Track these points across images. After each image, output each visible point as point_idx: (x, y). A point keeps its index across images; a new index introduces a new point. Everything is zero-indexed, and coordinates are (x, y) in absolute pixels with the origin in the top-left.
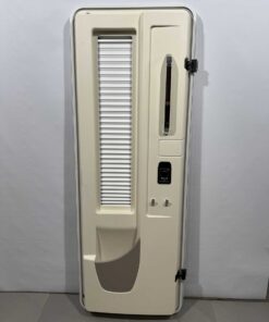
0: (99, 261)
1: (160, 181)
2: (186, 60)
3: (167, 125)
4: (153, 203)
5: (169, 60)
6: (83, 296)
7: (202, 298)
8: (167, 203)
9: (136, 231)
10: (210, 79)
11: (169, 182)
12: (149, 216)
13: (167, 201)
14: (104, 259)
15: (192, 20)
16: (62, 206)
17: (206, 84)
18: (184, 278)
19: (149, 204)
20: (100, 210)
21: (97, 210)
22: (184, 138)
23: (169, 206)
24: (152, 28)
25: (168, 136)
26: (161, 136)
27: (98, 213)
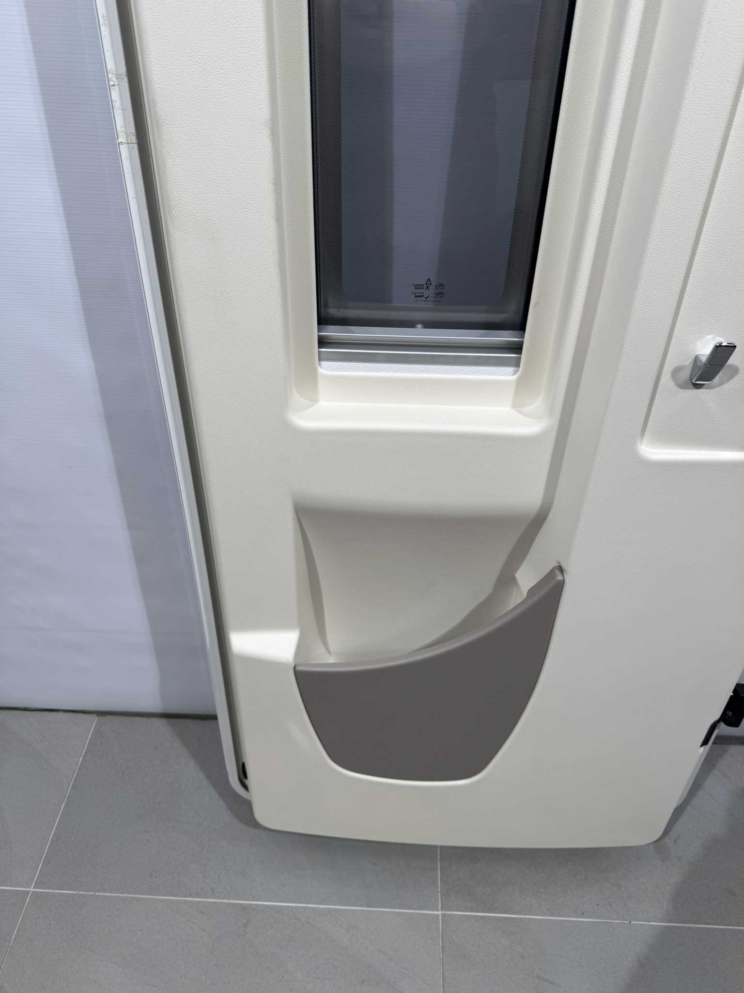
19: (676, 372)
20: (315, 400)
21: (297, 398)
27: (305, 420)
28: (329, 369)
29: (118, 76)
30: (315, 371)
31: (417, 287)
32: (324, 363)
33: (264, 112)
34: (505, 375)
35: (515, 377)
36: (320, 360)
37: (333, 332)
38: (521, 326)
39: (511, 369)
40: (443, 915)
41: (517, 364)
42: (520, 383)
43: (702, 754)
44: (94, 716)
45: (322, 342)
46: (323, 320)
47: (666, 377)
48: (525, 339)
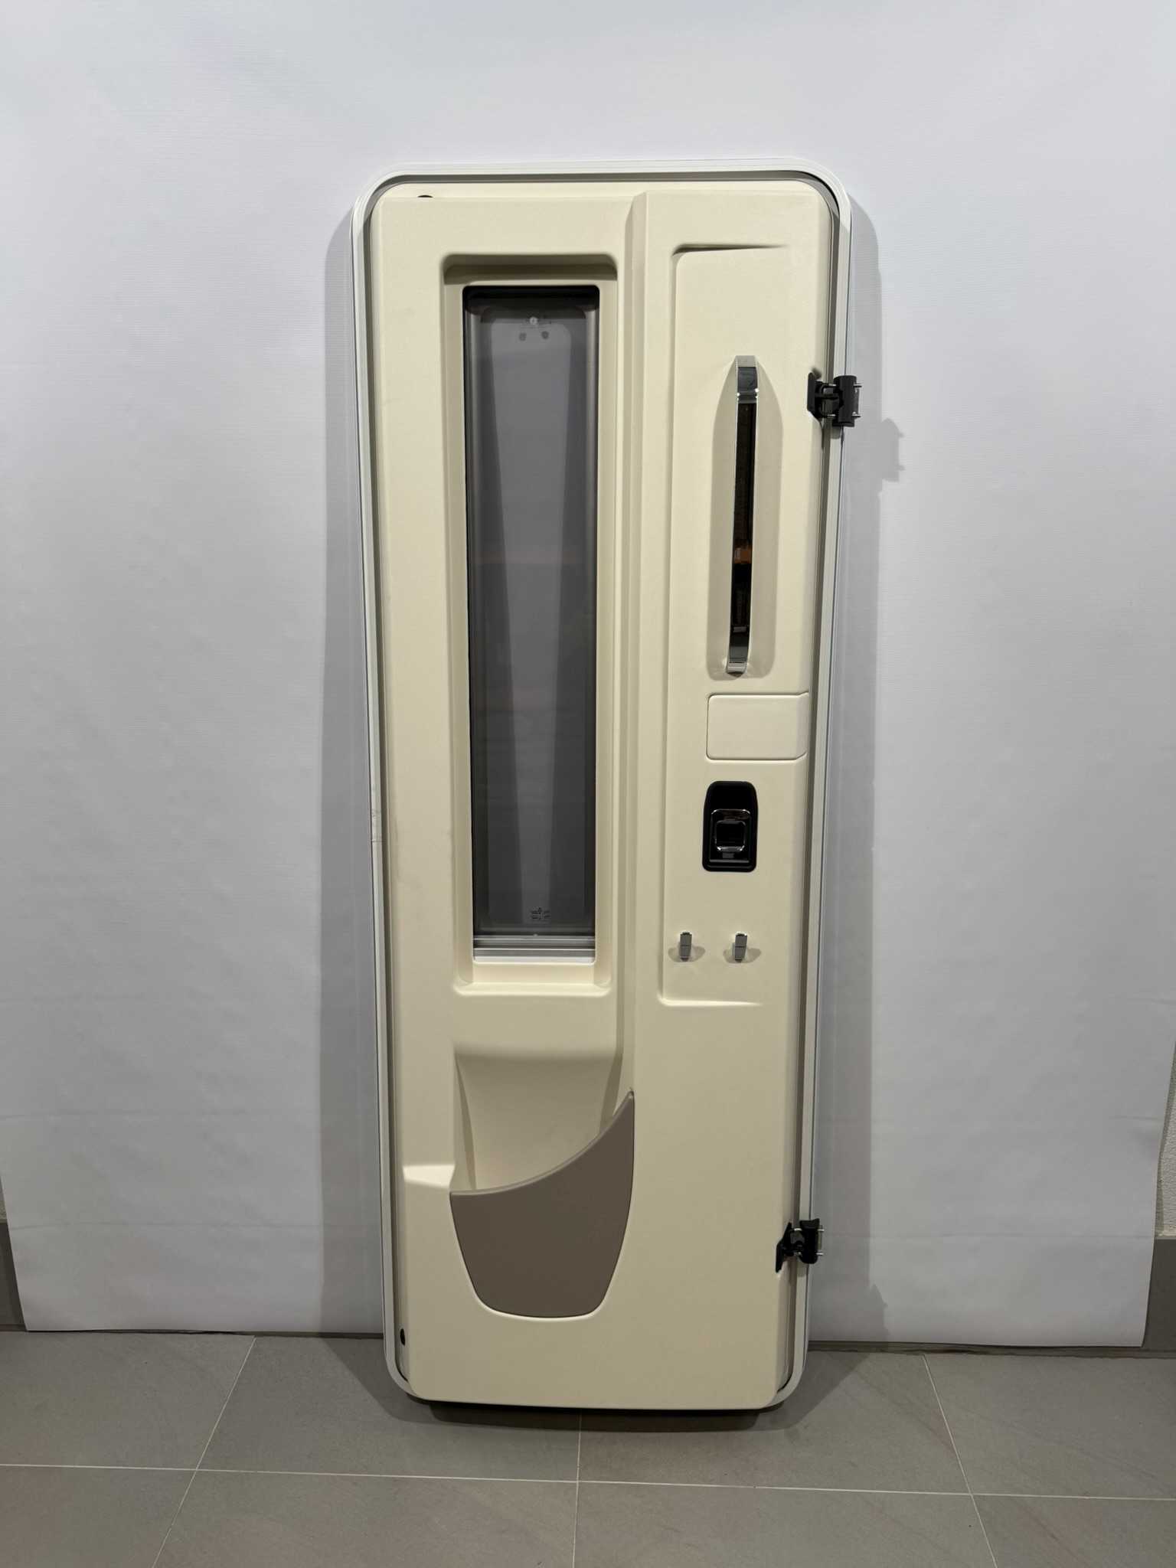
0: (465, 1189)
1: (712, 861)
2: (813, 378)
3: (739, 637)
4: (685, 948)
5: (747, 379)
6: (401, 1337)
7: (882, 1347)
8: (740, 949)
9: (615, 1065)
10: (907, 453)
11: (747, 861)
12: (668, 1002)
13: (741, 939)
14: (488, 1181)
15: (835, 221)
16: (312, 971)
17: (893, 471)
18: (810, 1255)
19: (670, 951)
20: (470, 982)
21: (459, 979)
22: (808, 685)
23: (747, 962)
24: (680, 254)
25: (744, 677)
26: (715, 678)
27: (464, 991)
28: (479, 961)
29: (377, 812)
30: (471, 963)
31: (533, 913)
32: (476, 957)
33: (448, 827)
34: (586, 962)
35: (592, 964)
36: (474, 955)
37: (482, 939)
38: (593, 934)
39: (590, 958)
40: (580, 1483)
41: (593, 955)
42: (595, 966)
43: (781, 1278)
44: (253, 1337)
45: (476, 945)
46: (476, 933)
47: (666, 956)
48: (596, 940)
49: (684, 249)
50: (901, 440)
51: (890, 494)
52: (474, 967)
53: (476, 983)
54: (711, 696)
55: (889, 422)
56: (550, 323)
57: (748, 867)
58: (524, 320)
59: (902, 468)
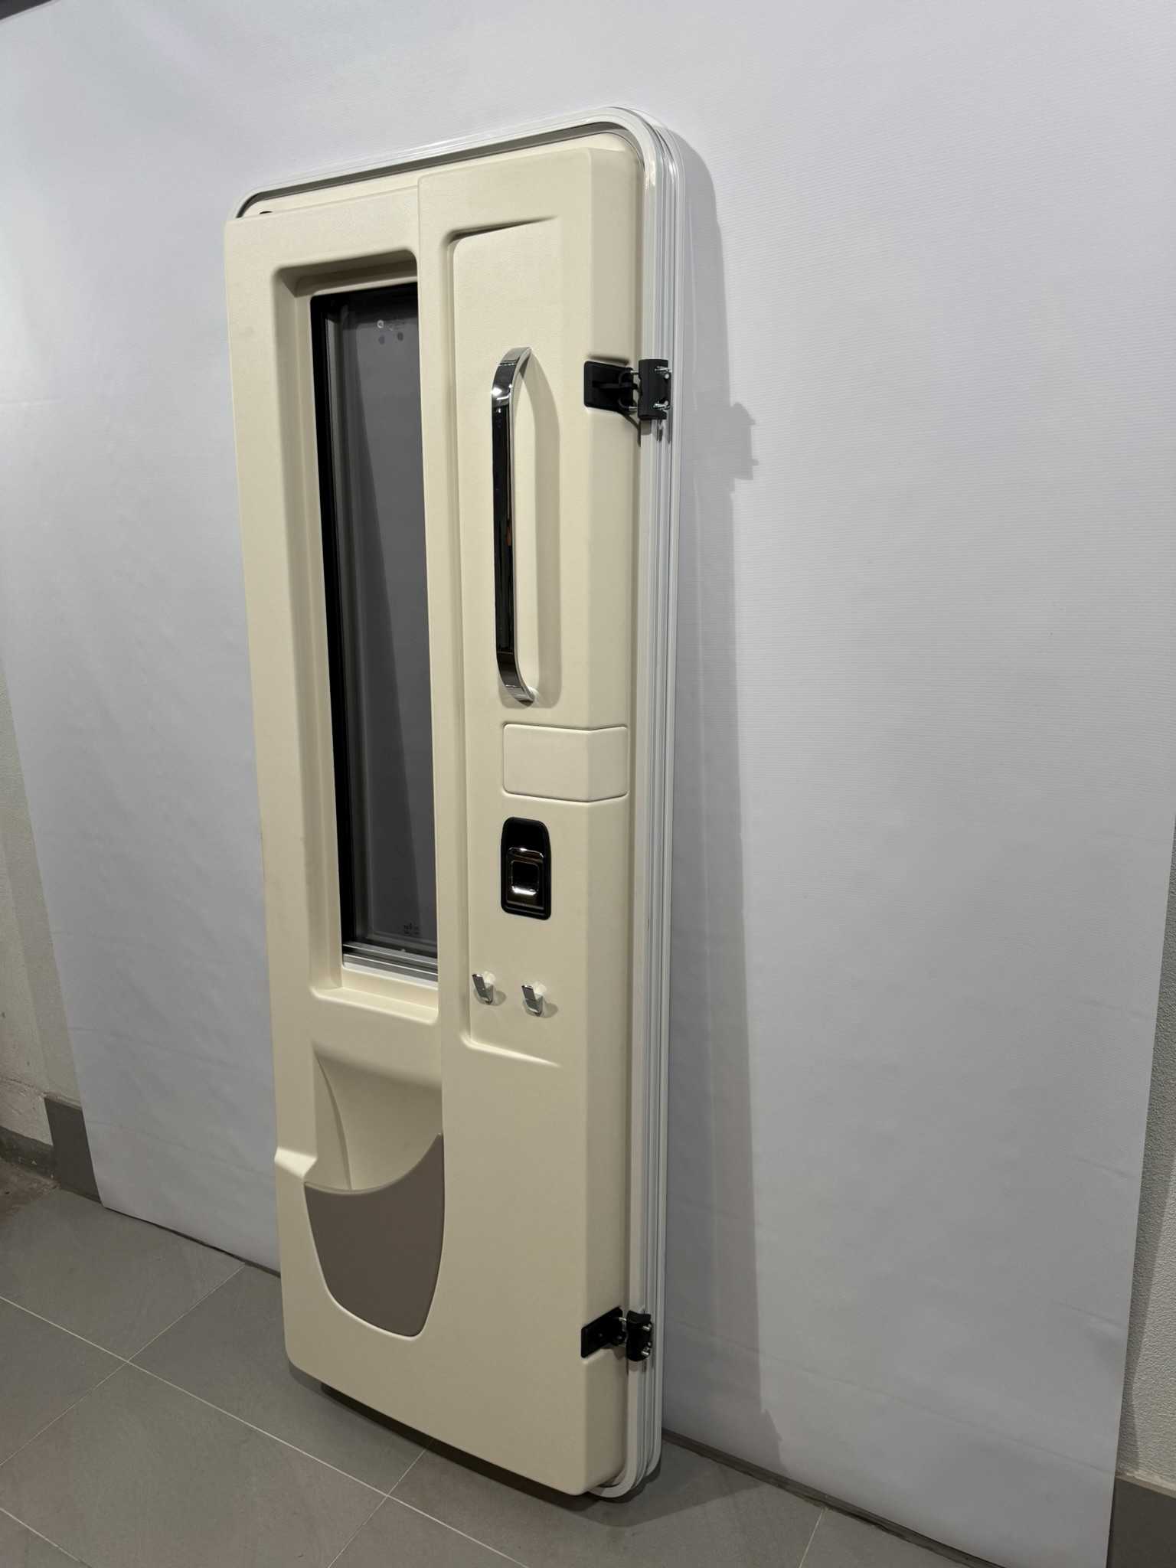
0: (318, 1185)
1: (510, 904)
4: (483, 991)
7: (782, 1482)
8: (533, 1001)
10: (761, 444)
11: (542, 908)
12: (473, 1043)
17: (745, 467)
18: (636, 1353)
20: (340, 985)
21: (316, 983)
22: (624, 718)
23: (545, 1017)
24: (455, 242)
25: (534, 707)
26: (508, 705)
27: (322, 994)
28: (349, 968)
30: (338, 969)
32: (346, 963)
34: (433, 986)
35: (437, 989)
36: (343, 961)
37: (359, 947)
40: (388, 1498)
45: (345, 950)
46: (347, 940)
47: (472, 995)
49: (457, 235)
50: (753, 428)
51: (743, 494)
52: (343, 975)
53: (345, 988)
54: (507, 723)
55: (738, 406)
56: (404, 323)
57: (542, 914)
58: (372, 324)
59: (755, 463)
